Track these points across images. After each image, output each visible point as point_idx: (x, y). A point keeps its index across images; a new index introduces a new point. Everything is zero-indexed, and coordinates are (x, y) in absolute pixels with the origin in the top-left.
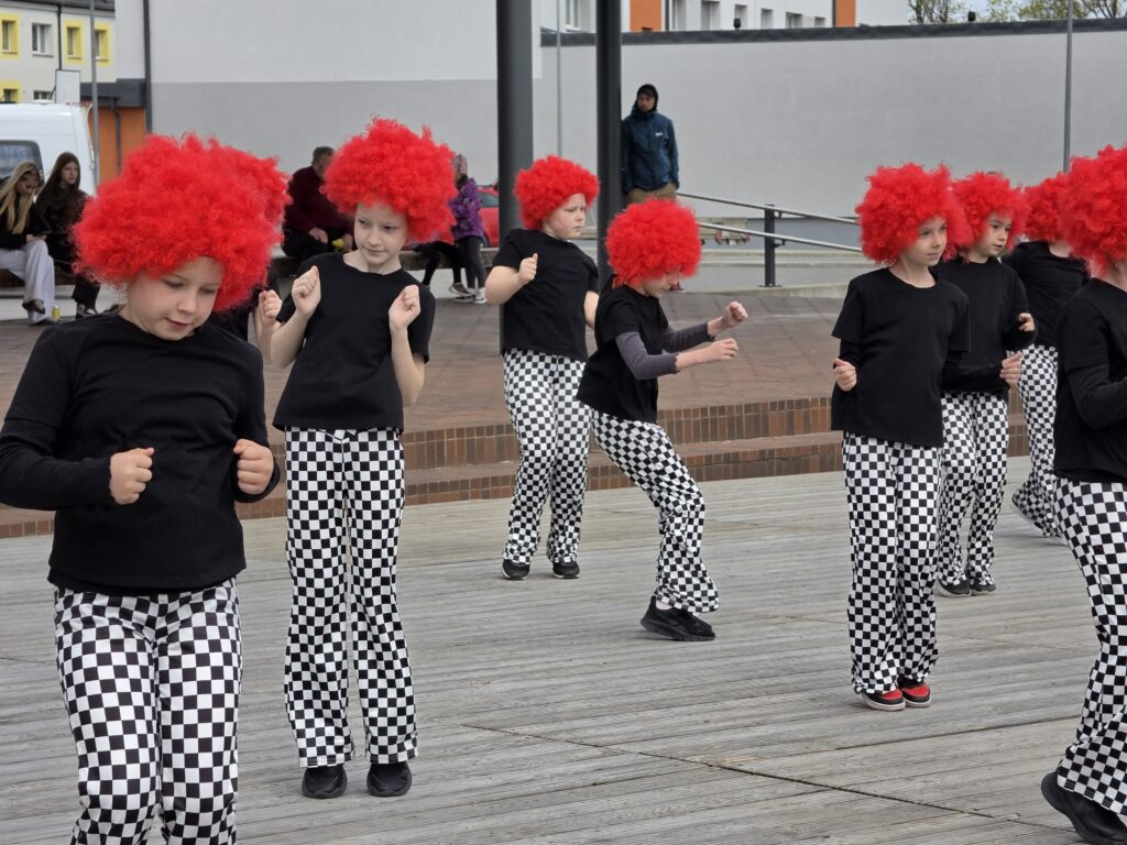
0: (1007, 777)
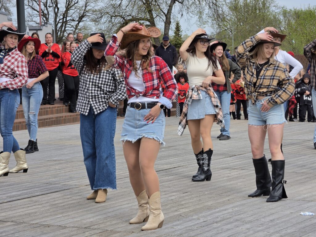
0: (17, 213)
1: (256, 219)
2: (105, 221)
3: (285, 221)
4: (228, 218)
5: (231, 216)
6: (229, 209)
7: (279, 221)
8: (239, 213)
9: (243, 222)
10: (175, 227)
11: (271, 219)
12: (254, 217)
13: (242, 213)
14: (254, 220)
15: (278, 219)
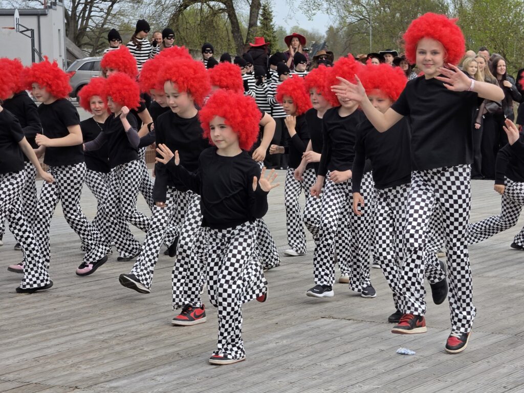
1: (312, 363)
2: (34, 364)
3: (365, 367)
4: (262, 362)
5: (269, 357)
6: (271, 341)
7: (355, 367)
8: (286, 351)
9: (288, 368)
10: (159, 378)
11: (341, 363)
12: (310, 358)
13: (292, 350)
14: (309, 364)
15: (353, 362)
